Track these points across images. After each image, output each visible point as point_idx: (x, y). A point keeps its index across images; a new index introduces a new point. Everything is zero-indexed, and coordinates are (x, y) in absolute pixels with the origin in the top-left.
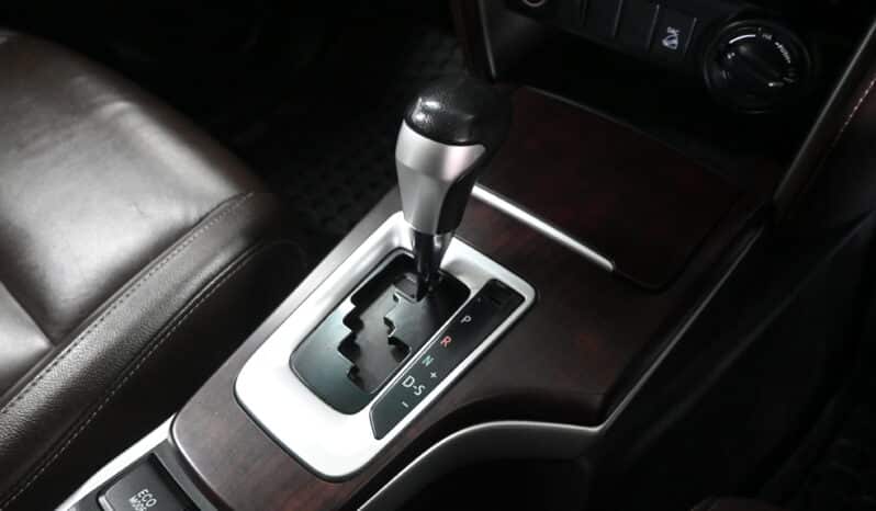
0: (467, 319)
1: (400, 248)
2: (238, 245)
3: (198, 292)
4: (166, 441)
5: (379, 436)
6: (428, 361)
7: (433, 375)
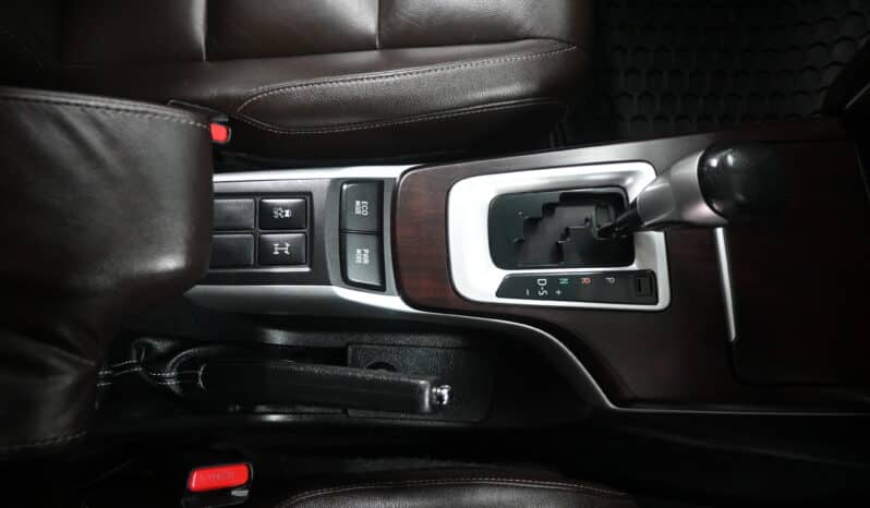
0: (611, 280)
1: (624, 189)
2: (531, 87)
3: (483, 103)
4: (395, 179)
5: (499, 294)
6: (564, 281)
7: (559, 292)
